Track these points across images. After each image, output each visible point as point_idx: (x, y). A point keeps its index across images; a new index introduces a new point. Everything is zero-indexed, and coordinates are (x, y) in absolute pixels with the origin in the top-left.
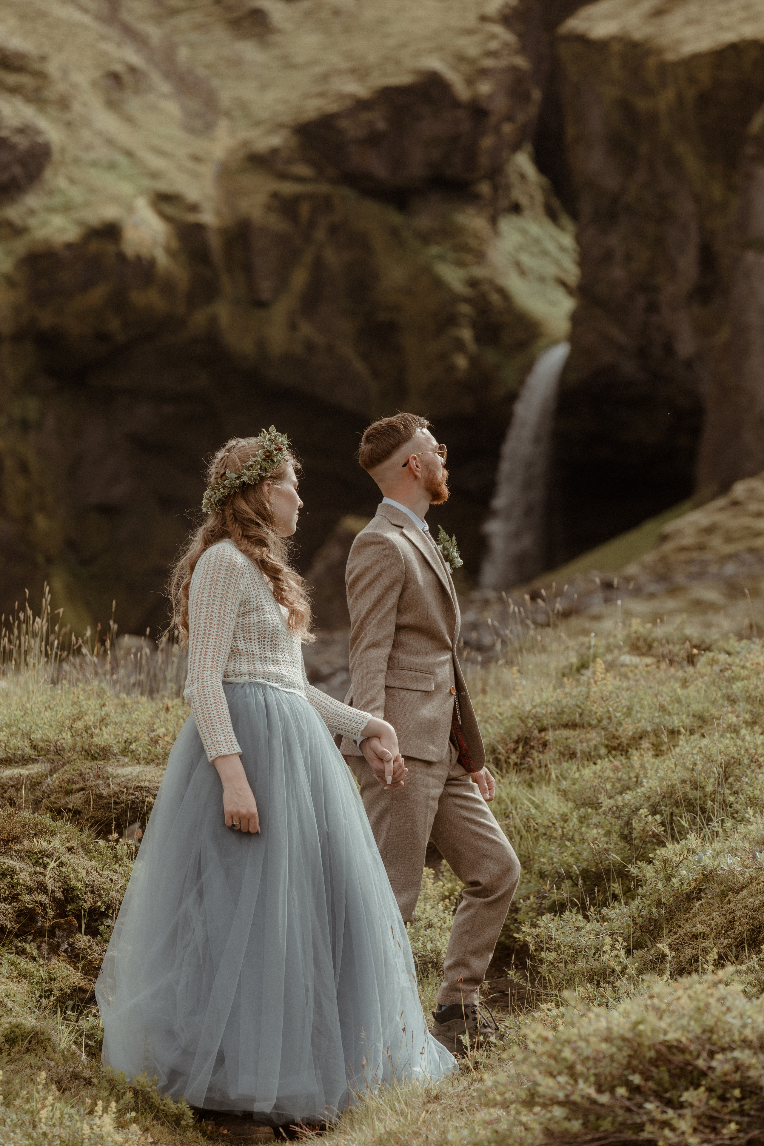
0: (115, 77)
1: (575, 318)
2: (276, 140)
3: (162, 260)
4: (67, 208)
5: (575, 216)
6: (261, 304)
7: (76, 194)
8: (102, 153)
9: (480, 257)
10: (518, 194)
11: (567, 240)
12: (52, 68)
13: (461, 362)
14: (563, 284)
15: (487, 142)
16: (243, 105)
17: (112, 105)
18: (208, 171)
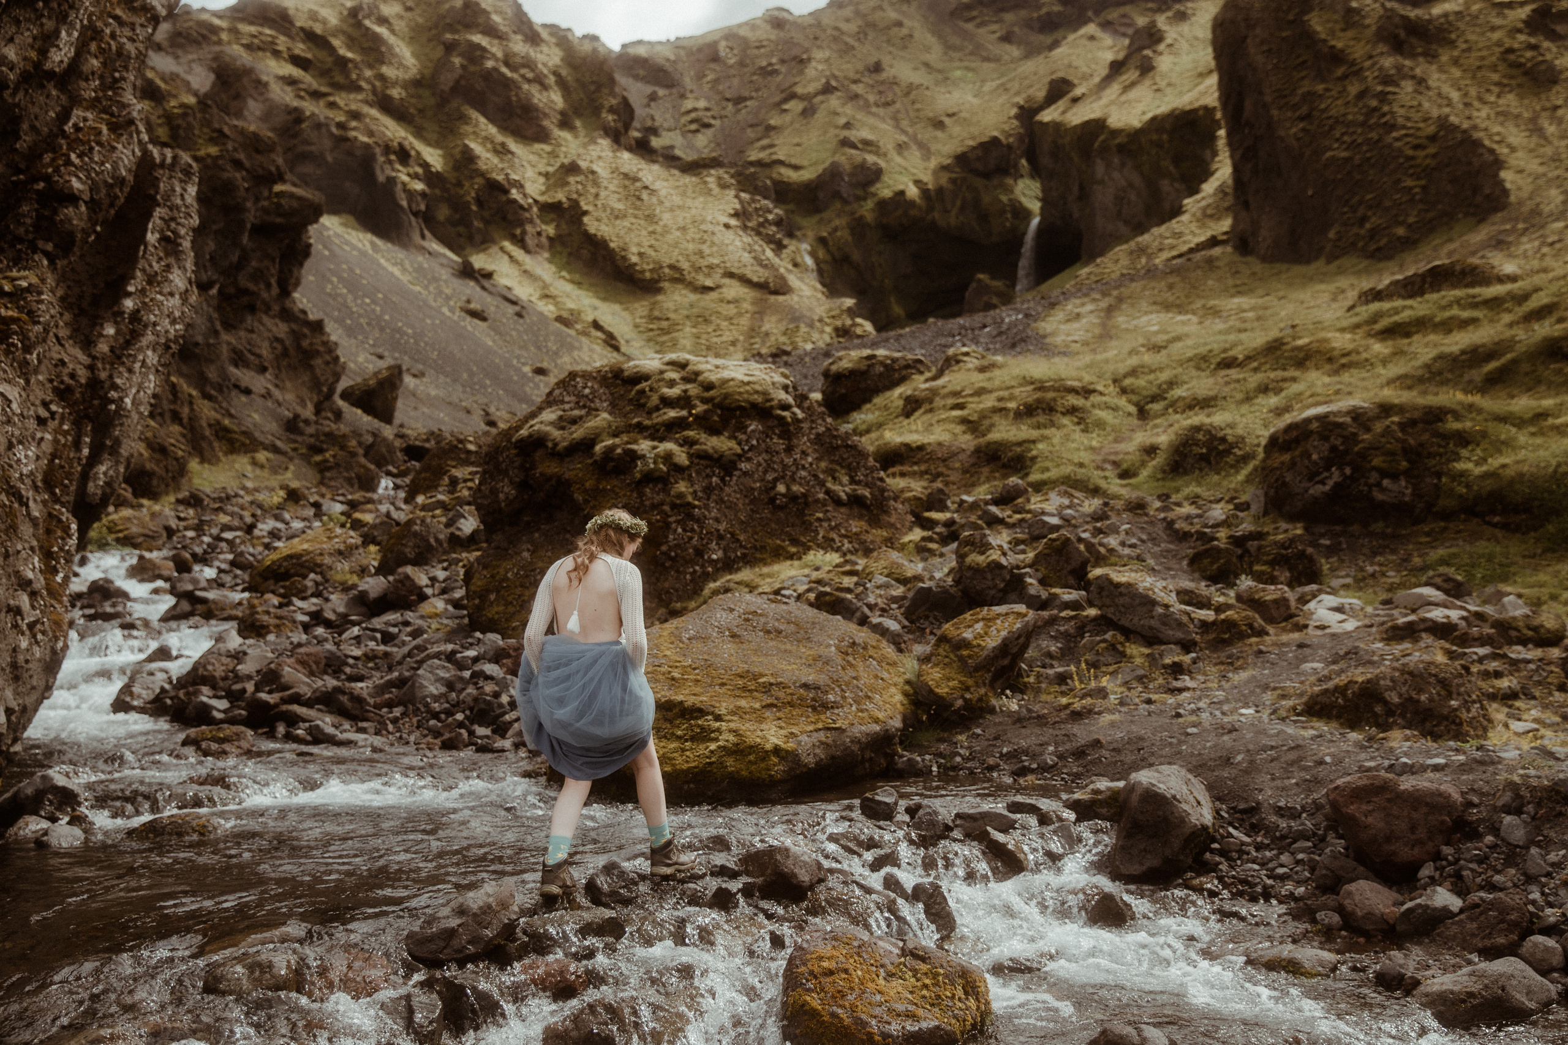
0: (900, 145)
1: (1042, 208)
2: (949, 161)
3: (918, 200)
4: (889, 187)
5: (1040, 177)
6: (947, 211)
7: (891, 182)
8: (897, 169)
9: (1012, 192)
10: (1023, 172)
11: (1038, 185)
12: (881, 144)
13: (1008, 224)
14: (1037, 198)
15: (1013, 156)
16: (939, 151)
17: (900, 154)
18: (929, 172)
